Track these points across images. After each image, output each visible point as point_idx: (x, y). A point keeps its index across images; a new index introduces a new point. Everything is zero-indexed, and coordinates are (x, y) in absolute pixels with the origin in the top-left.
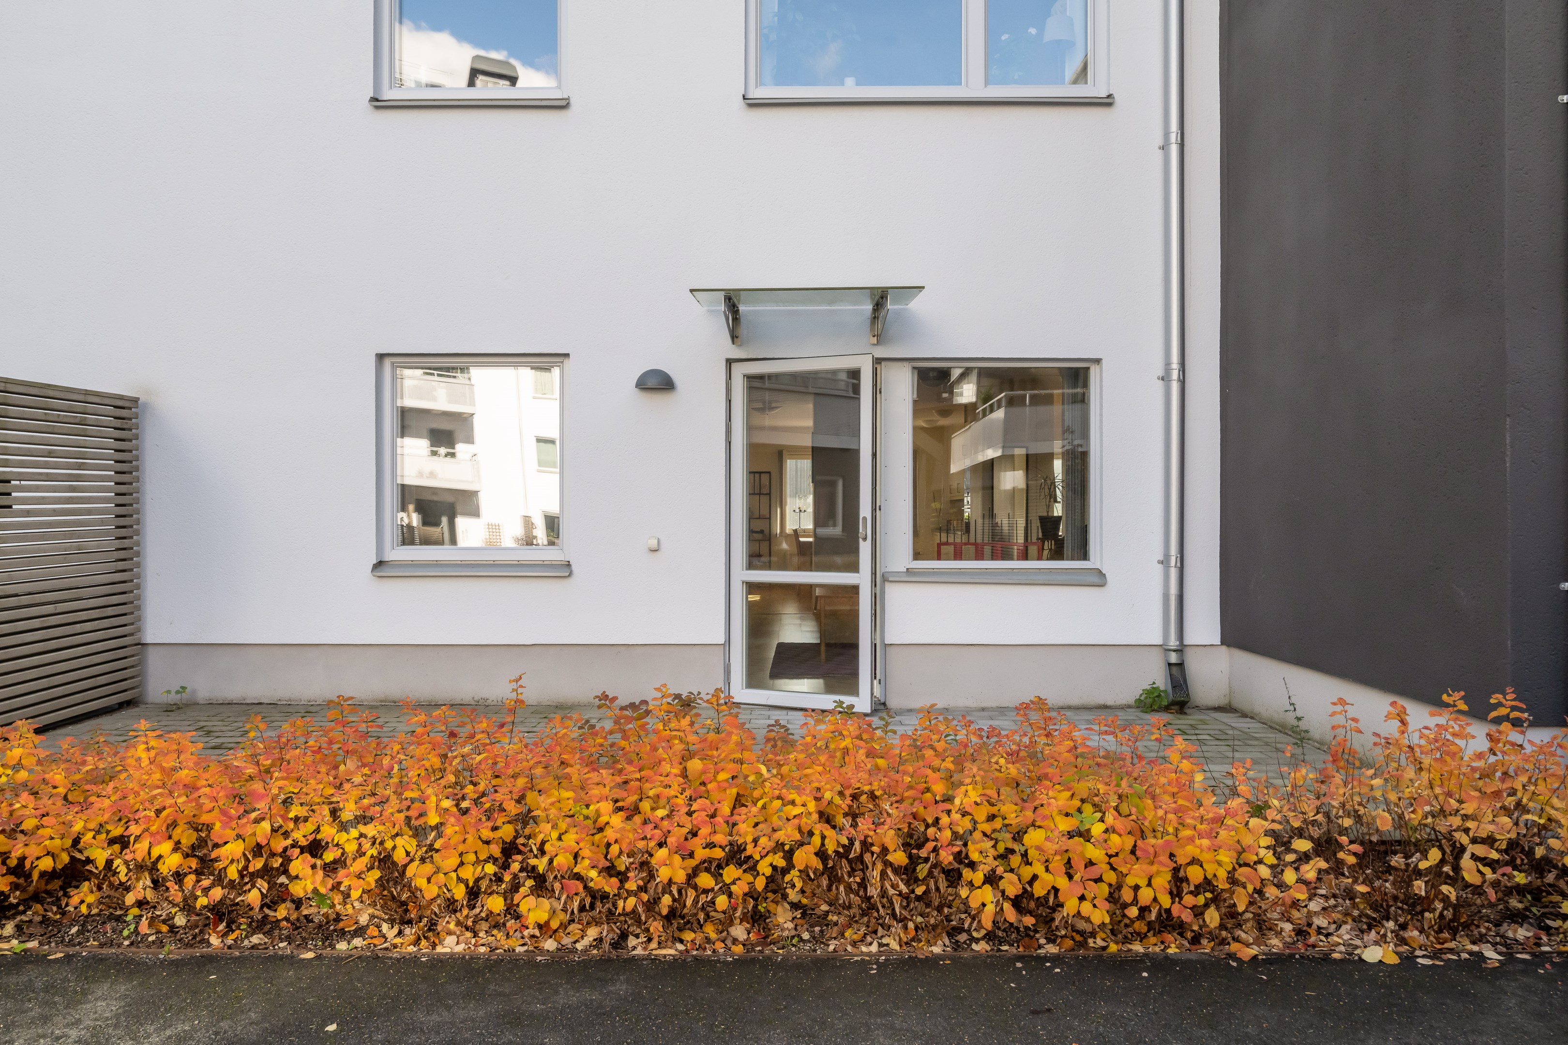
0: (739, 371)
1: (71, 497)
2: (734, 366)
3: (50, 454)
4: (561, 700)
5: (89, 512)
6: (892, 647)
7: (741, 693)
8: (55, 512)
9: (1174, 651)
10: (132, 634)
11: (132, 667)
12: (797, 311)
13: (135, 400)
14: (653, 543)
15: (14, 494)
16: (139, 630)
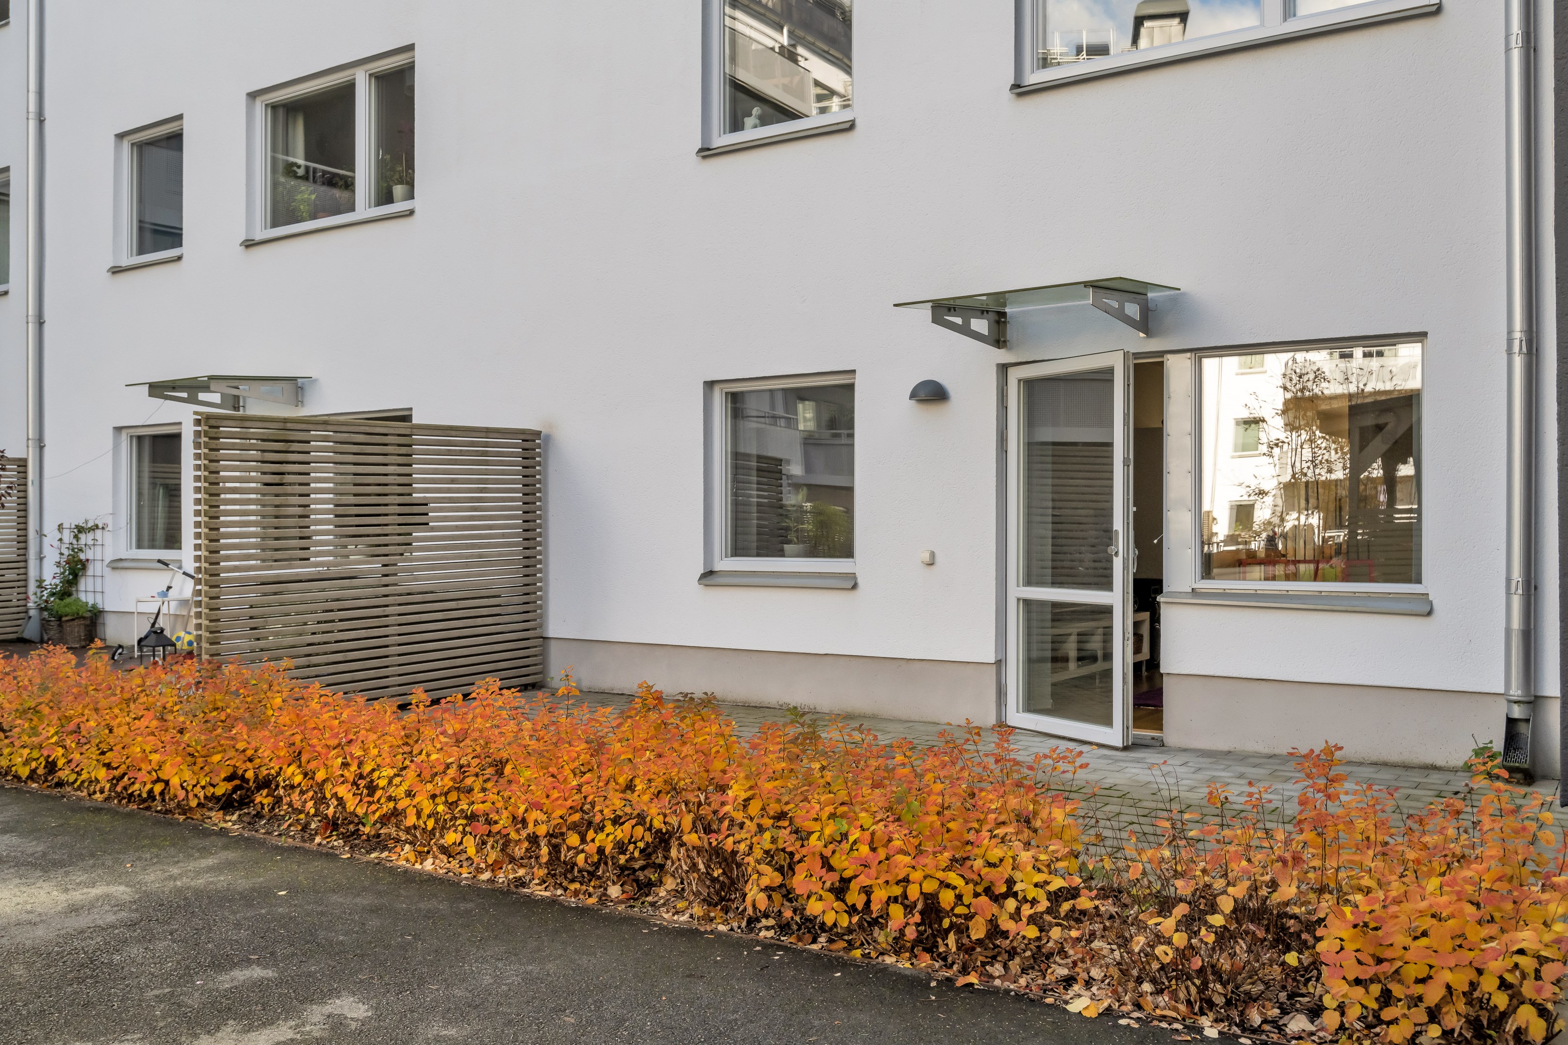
0: (1014, 375)
1: (472, 516)
2: (1011, 371)
3: (453, 481)
4: (850, 710)
5: (490, 527)
6: (1170, 676)
7: (1017, 717)
8: (457, 528)
9: (1515, 702)
10: (535, 629)
11: (535, 656)
12: (1067, 307)
13: (538, 434)
14: (926, 557)
15: (430, 514)
16: (541, 626)
